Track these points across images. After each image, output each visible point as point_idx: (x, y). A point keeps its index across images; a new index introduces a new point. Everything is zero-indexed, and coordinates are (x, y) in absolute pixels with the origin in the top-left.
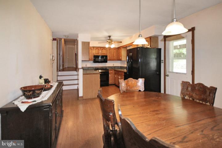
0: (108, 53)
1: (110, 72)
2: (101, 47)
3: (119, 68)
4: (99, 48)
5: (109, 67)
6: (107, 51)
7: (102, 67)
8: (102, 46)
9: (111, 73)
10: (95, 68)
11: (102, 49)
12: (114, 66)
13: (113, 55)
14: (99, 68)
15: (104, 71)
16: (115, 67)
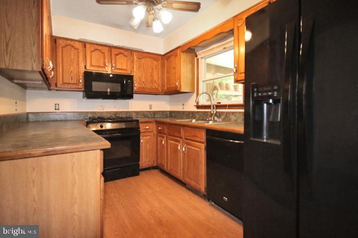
0: (135, 70)
1: (143, 128)
2: (111, 48)
3: (167, 117)
4: (106, 50)
5: (137, 113)
6: (133, 62)
7: (116, 113)
8: (115, 44)
9: (147, 131)
10: (90, 115)
11: (117, 55)
12: (154, 109)
13: (152, 76)
14: (105, 116)
15: (123, 126)
16: (155, 113)
